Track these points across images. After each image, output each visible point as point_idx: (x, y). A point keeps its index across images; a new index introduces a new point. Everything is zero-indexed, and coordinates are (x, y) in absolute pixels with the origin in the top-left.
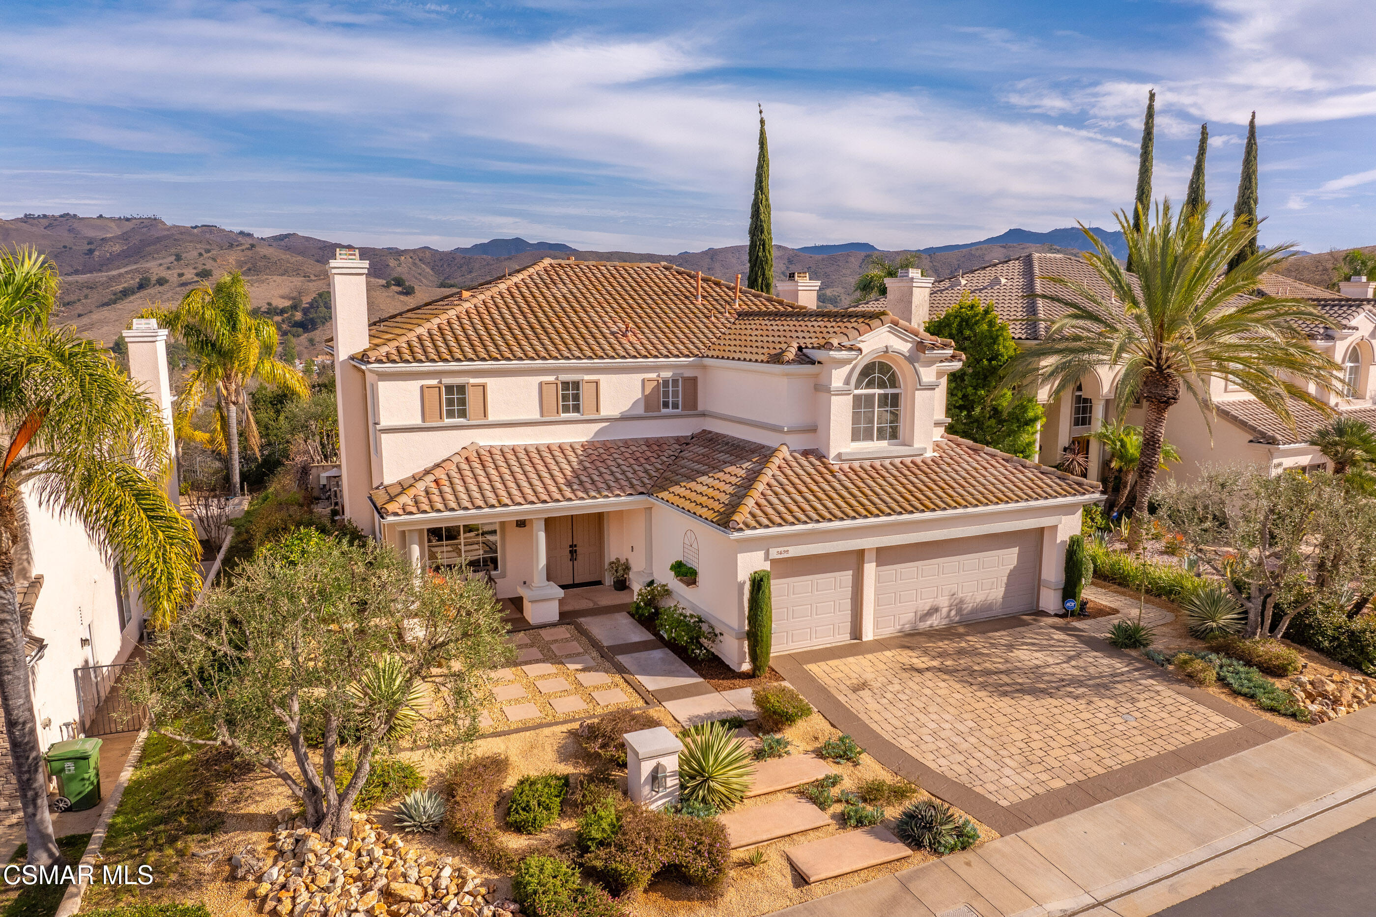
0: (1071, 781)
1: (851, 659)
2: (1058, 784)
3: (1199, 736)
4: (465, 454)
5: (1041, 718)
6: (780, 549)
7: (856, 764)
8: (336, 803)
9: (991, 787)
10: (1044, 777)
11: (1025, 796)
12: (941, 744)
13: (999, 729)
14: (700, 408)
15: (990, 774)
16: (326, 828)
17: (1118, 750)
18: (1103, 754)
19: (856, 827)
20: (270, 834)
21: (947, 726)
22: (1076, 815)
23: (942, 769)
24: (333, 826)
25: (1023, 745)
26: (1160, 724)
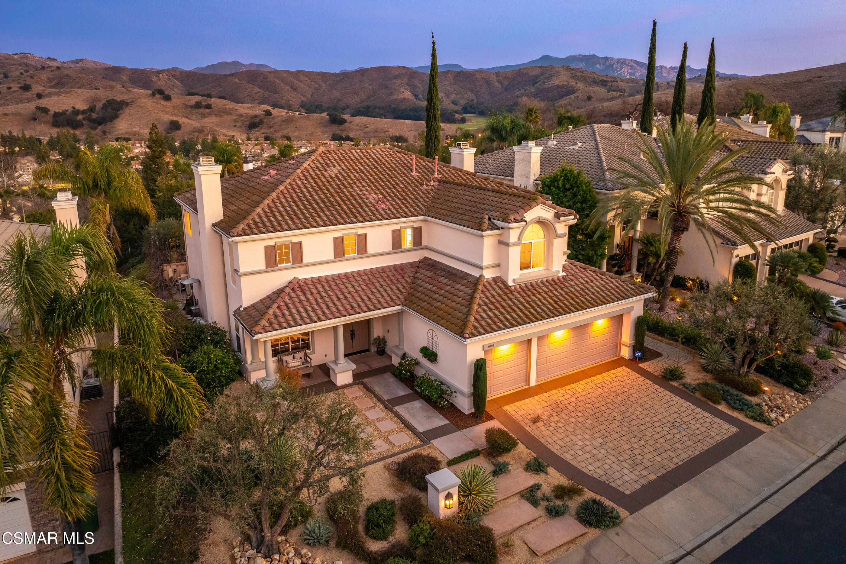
0: (659, 475)
1: (527, 401)
2: (653, 477)
3: (719, 438)
4: (291, 286)
5: (636, 433)
6: (489, 344)
7: (546, 473)
9: (619, 482)
10: (645, 473)
11: (638, 486)
12: (587, 456)
13: (616, 443)
14: (424, 243)
15: (617, 473)
17: (679, 452)
18: (673, 455)
19: (556, 516)
21: (588, 443)
22: (666, 497)
23: (591, 472)
25: (630, 453)
26: (698, 432)
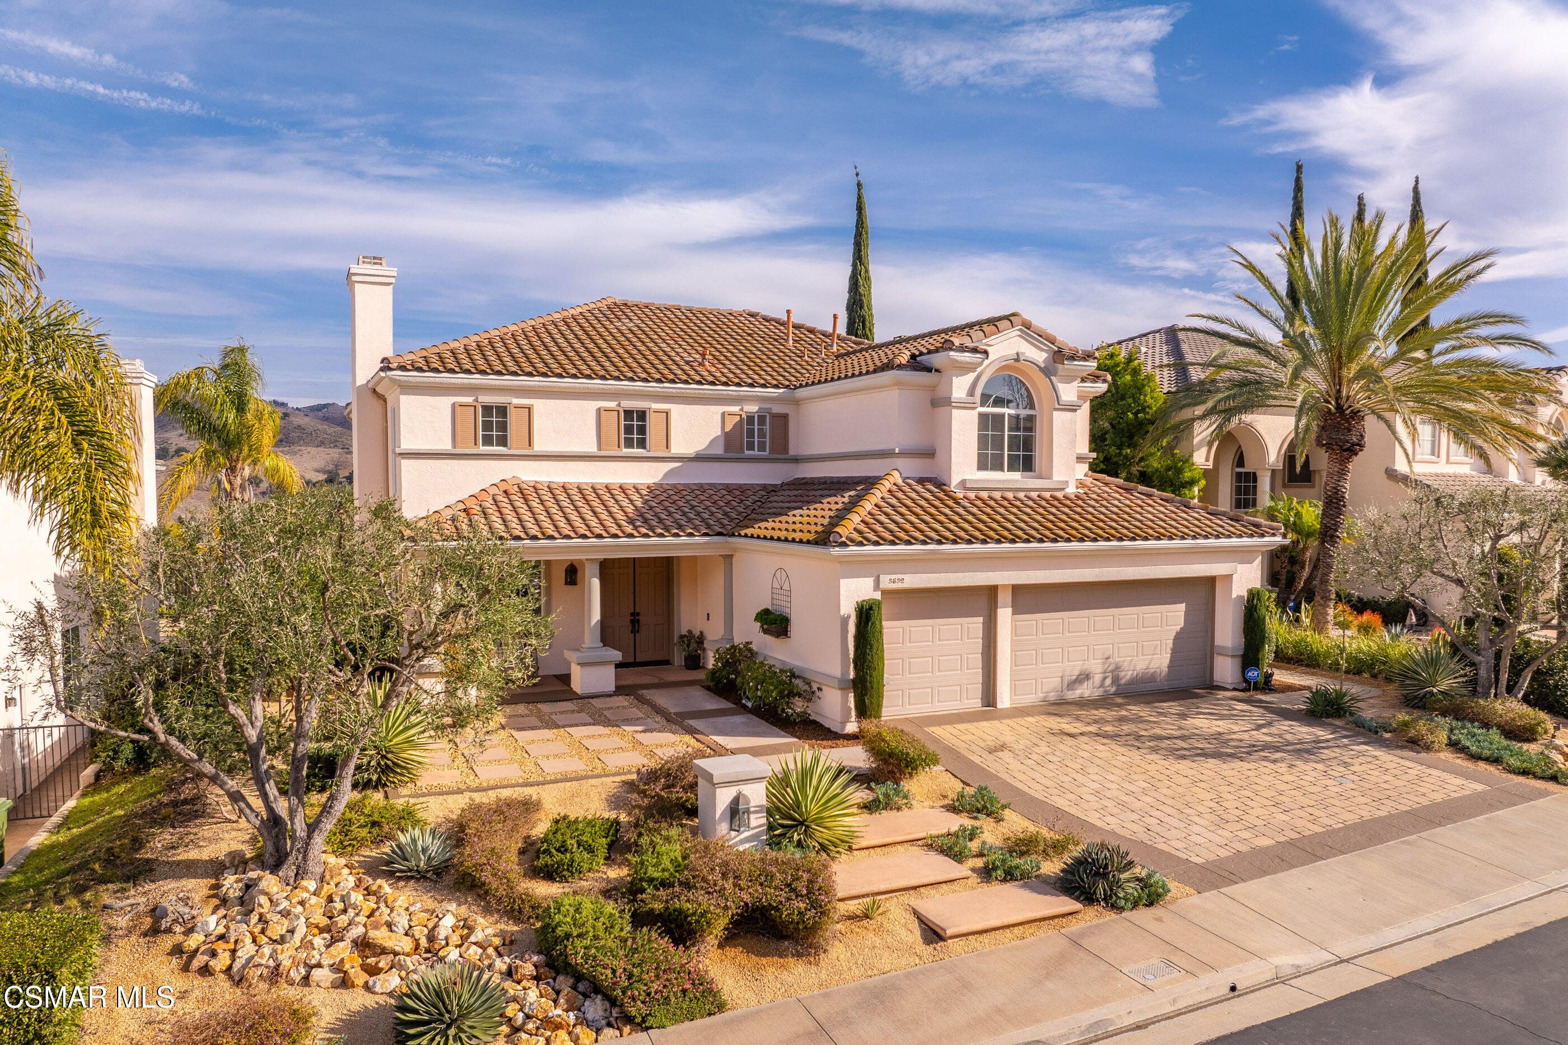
0: (1282, 839)
1: (984, 724)
2: (1265, 842)
3: (1438, 797)
4: (504, 486)
5: (1232, 780)
6: (893, 577)
7: (999, 820)
8: (304, 834)
9: (1180, 845)
10: (1245, 835)
11: (1224, 853)
12: (1106, 802)
13: (1180, 790)
14: (792, 451)
15: (1173, 831)
16: (288, 870)
17: (1335, 809)
18: (1317, 813)
19: (1004, 880)
20: (213, 881)
21: (1113, 786)
22: (1294, 871)
23: (1112, 827)
24: (298, 867)
25: (1213, 805)
26: (1385, 786)
